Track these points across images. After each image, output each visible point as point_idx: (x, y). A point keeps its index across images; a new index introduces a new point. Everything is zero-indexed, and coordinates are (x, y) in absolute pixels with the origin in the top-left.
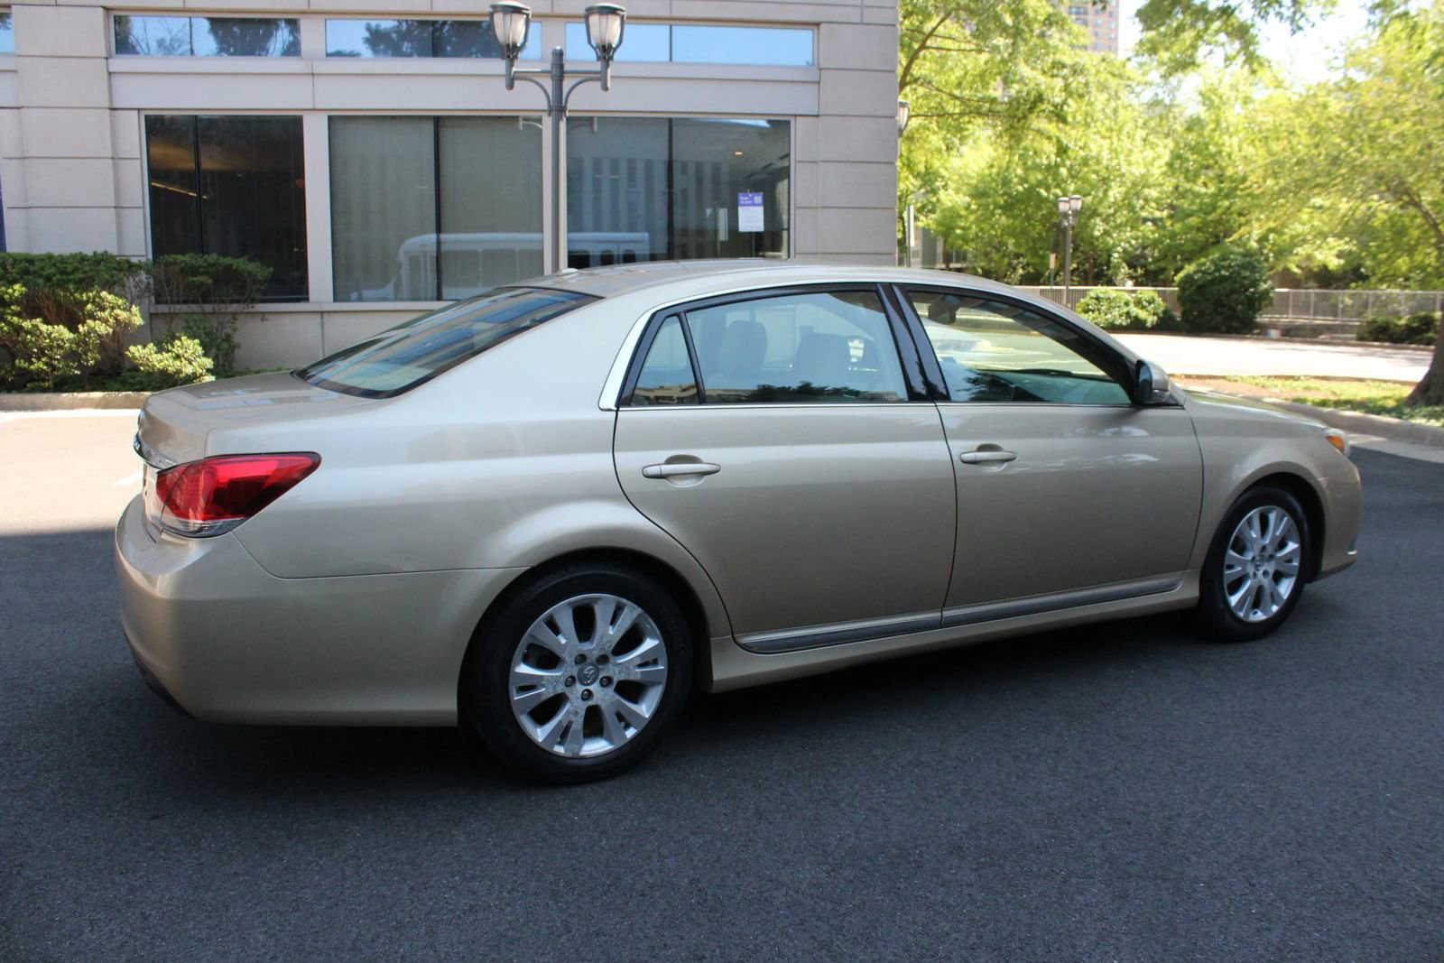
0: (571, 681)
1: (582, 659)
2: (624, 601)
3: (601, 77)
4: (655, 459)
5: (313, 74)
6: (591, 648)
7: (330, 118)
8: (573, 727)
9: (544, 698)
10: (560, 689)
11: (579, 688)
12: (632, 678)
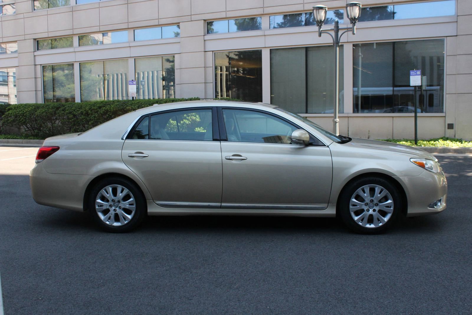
0: (111, 206)
1: (113, 200)
2: (124, 187)
3: (352, 29)
4: (132, 152)
5: (265, 35)
6: (116, 199)
7: (270, 50)
8: (111, 218)
9: (104, 209)
10: (108, 207)
11: (113, 208)
12: (126, 207)
